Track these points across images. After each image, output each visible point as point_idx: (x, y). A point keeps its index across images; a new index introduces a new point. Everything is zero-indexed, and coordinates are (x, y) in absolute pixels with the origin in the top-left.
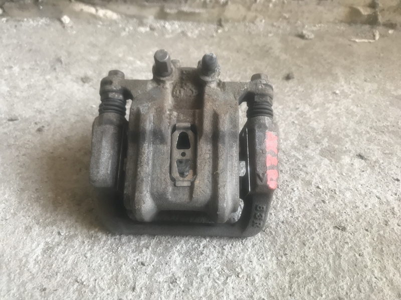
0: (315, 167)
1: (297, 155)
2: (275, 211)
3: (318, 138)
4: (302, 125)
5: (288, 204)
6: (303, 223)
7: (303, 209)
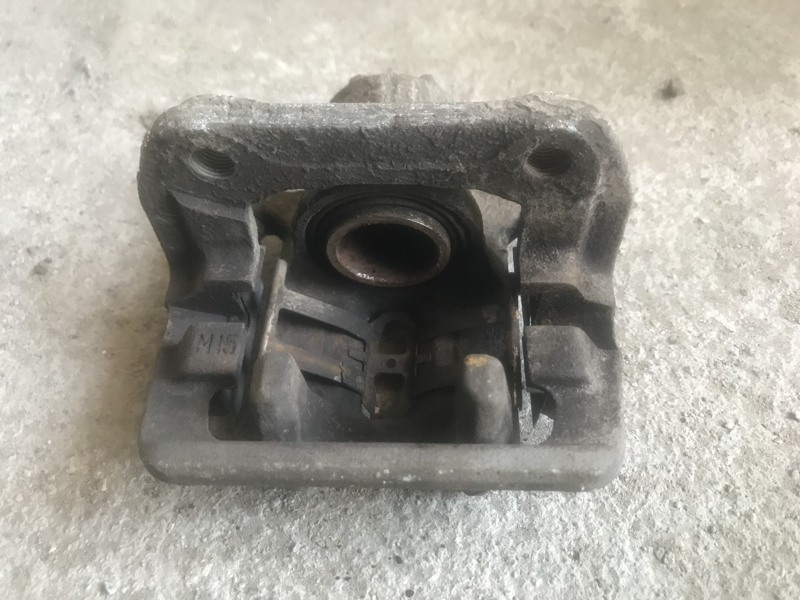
0: (773, 354)
1: (721, 319)
2: (683, 494)
3: (770, 265)
4: (722, 229)
5: (716, 472)
6: (766, 532)
7: (760, 487)
